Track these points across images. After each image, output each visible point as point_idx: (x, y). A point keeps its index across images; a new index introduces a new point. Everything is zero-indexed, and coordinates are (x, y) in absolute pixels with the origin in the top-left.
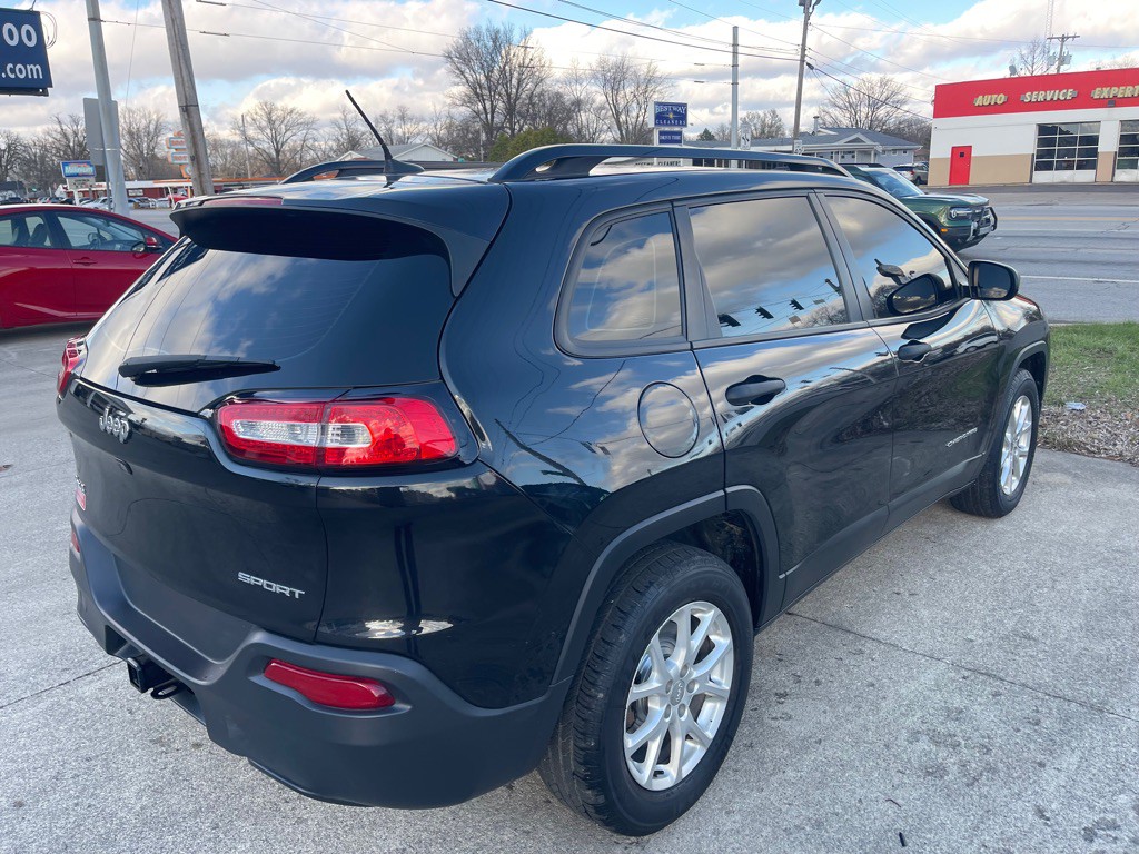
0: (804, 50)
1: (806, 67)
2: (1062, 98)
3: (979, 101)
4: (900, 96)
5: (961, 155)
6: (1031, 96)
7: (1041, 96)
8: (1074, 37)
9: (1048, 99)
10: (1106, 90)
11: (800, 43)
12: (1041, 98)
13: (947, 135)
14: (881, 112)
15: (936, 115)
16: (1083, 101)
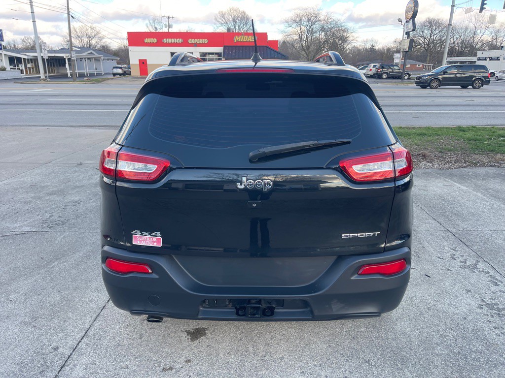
0: (68, 9)
1: (71, 17)
2: (178, 42)
3: (146, 41)
4: (100, 35)
5: (143, 63)
6: (166, 40)
7: (170, 41)
8: (172, 17)
9: (173, 42)
10: (193, 40)
11: (66, 5)
12: (170, 42)
13: (136, 54)
14: (93, 42)
15: (130, 45)
16: (185, 44)
